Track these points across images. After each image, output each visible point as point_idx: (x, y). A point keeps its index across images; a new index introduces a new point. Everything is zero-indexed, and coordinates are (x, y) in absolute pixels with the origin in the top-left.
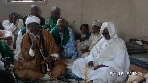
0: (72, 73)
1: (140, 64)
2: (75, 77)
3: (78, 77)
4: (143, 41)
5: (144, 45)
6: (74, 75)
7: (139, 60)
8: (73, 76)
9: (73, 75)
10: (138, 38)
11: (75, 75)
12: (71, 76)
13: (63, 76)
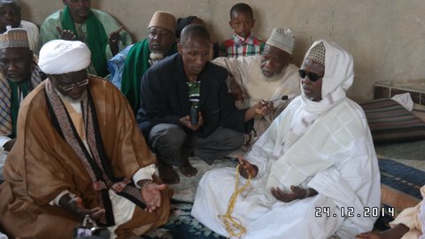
0: (193, 218)
1: (410, 184)
2: (203, 232)
3: (213, 232)
4: (418, 94)
5: (419, 107)
6: (200, 224)
7: (407, 167)
8: (198, 230)
9: (195, 224)
10: (400, 83)
11: (203, 226)
12: (192, 231)
13: (164, 230)
